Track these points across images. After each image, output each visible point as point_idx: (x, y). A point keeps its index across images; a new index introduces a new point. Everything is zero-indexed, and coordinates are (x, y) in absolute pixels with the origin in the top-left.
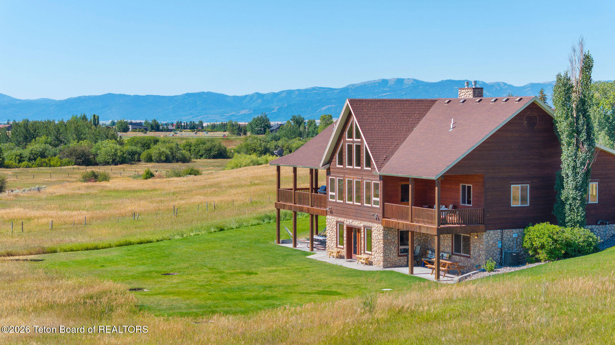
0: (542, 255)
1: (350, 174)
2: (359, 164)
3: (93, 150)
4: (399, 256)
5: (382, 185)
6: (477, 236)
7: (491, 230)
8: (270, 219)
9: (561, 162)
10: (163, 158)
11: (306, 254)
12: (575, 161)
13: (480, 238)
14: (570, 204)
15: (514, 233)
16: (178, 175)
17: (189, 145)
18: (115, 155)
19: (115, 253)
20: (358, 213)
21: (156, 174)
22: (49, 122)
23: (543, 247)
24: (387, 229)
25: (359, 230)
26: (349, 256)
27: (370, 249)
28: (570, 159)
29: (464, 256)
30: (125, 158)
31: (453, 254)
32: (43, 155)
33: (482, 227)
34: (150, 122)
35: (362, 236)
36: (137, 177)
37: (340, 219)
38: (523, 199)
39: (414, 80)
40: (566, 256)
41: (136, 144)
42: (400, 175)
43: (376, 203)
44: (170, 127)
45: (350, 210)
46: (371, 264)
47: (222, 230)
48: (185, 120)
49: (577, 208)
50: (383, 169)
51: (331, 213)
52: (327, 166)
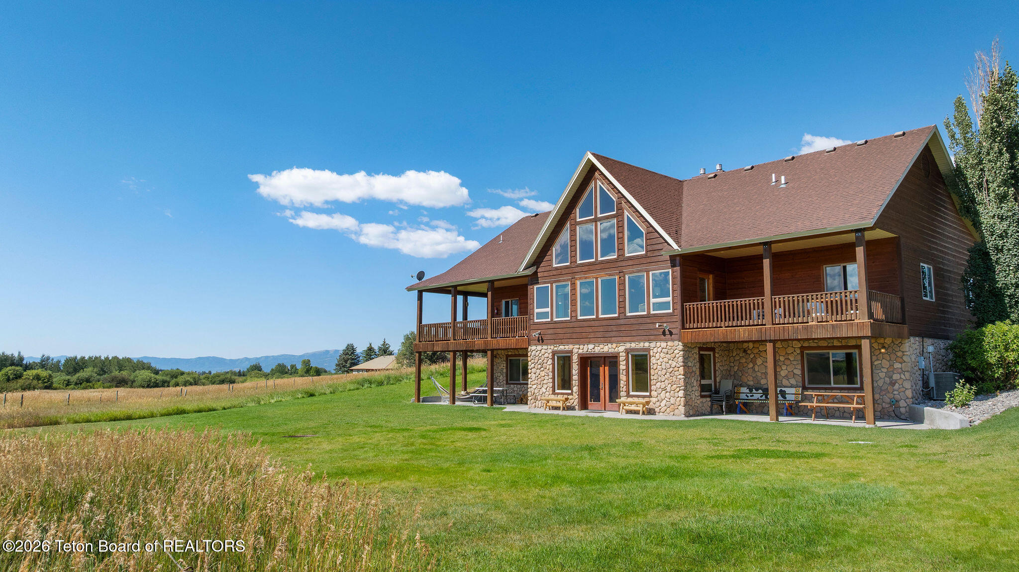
1: (588, 272)
4: (701, 396)
6: (885, 348)
13: (892, 352)
15: (928, 345)
20: (610, 332)
24: (694, 347)
25: (612, 361)
26: (584, 406)
29: (841, 389)
31: (805, 388)
33: (906, 329)
35: (622, 367)
37: (561, 348)
43: (660, 306)
45: (589, 329)
46: (651, 412)
50: (687, 241)
51: (541, 340)
52: (533, 269)
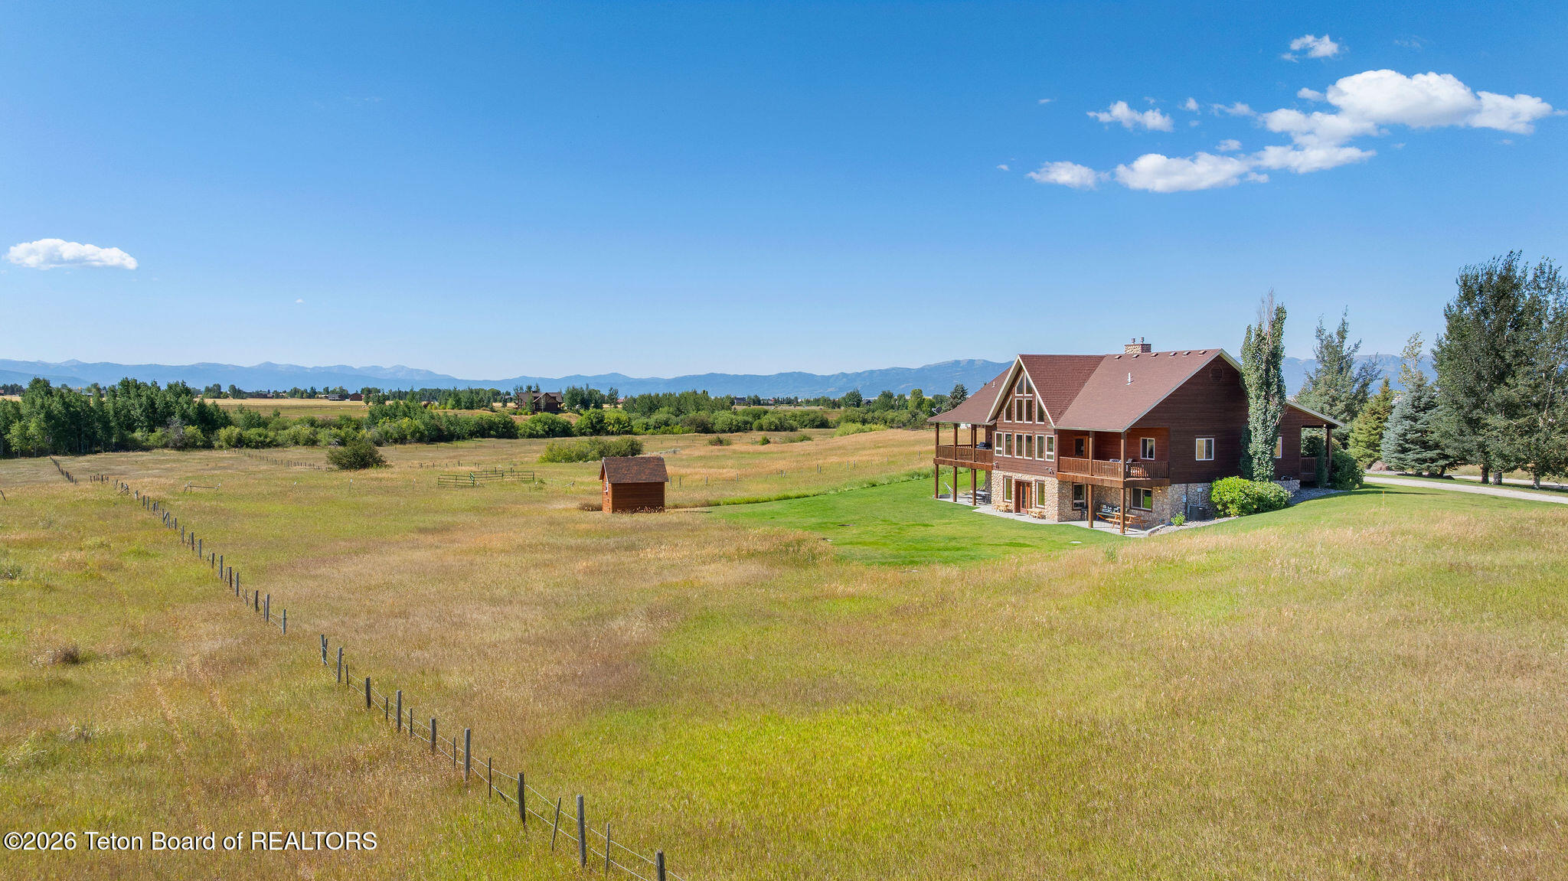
0: (1233, 509)
1: (1019, 429)
2: (1029, 418)
3: (711, 420)
4: (1073, 510)
5: (1057, 439)
6: (1161, 490)
7: (1176, 483)
8: (919, 476)
9: (1248, 416)
10: (773, 427)
11: (970, 508)
12: (1265, 414)
13: (1164, 492)
14: (1259, 458)
15: (1199, 488)
16: (792, 441)
17: (794, 416)
18: (731, 424)
19: (777, 506)
20: (1028, 468)
21: (771, 440)
22: (670, 395)
23: (1232, 502)
24: (1062, 483)
25: (1029, 484)
26: (1018, 510)
27: (1042, 501)
28: (1259, 412)
29: (1144, 511)
30: (740, 427)
31: (1131, 508)
32: (666, 424)
33: (1167, 480)
34: (752, 397)
35: (1033, 490)
36: (755, 443)
37: (1007, 474)
38: (1209, 453)
39: (985, 361)
40: (1257, 511)
41: (748, 414)
42: (1080, 429)
43: (1049, 457)
44: (770, 402)
45: (1019, 465)
46: (1043, 517)
47: (874, 486)
48: (782, 396)
49: (1266, 463)
50: (1058, 423)
51: (998, 467)
52: (994, 422)
